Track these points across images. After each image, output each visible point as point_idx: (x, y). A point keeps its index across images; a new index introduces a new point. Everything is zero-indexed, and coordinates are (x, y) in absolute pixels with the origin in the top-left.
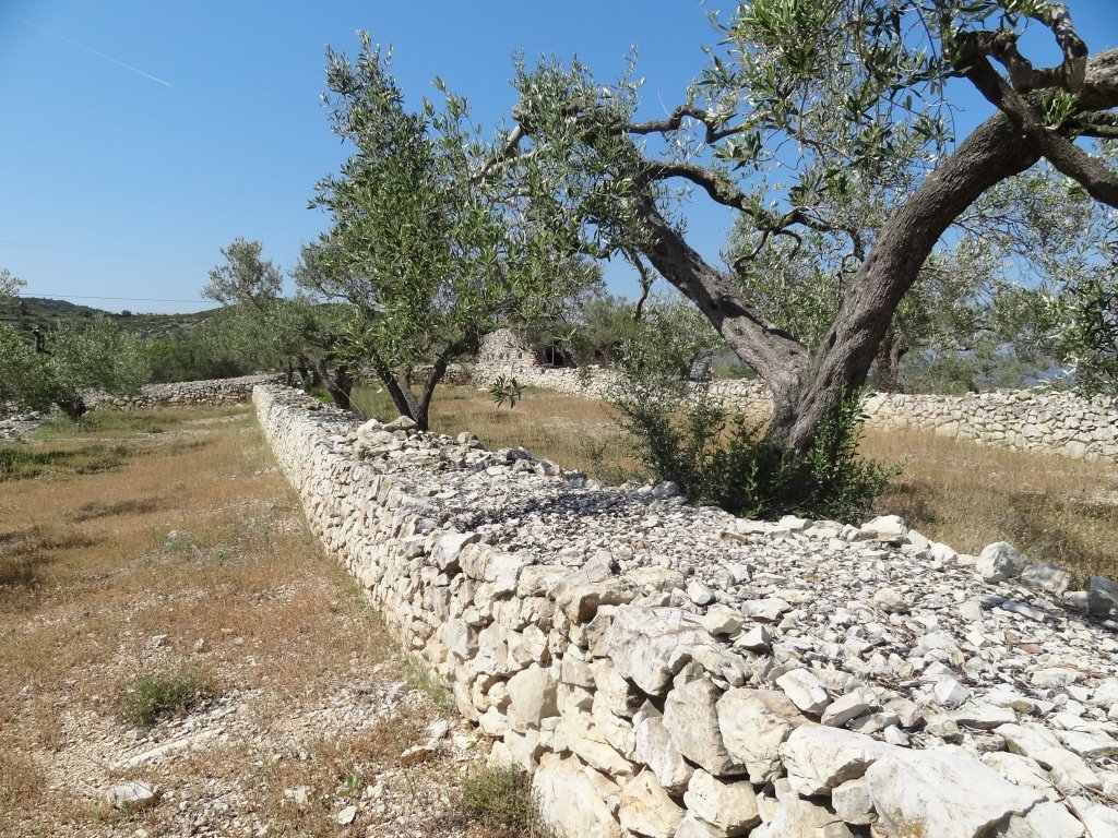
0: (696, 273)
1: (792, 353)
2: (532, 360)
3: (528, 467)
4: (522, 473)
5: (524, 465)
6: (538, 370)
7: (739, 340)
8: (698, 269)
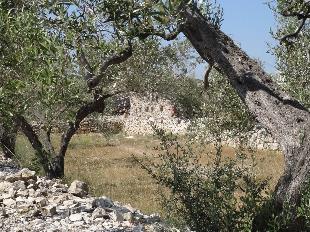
0: (225, 55)
1: (299, 121)
2: (171, 113)
3: (104, 213)
4: (97, 219)
5: (100, 213)
6: (175, 121)
7: (259, 110)
8: (227, 51)
